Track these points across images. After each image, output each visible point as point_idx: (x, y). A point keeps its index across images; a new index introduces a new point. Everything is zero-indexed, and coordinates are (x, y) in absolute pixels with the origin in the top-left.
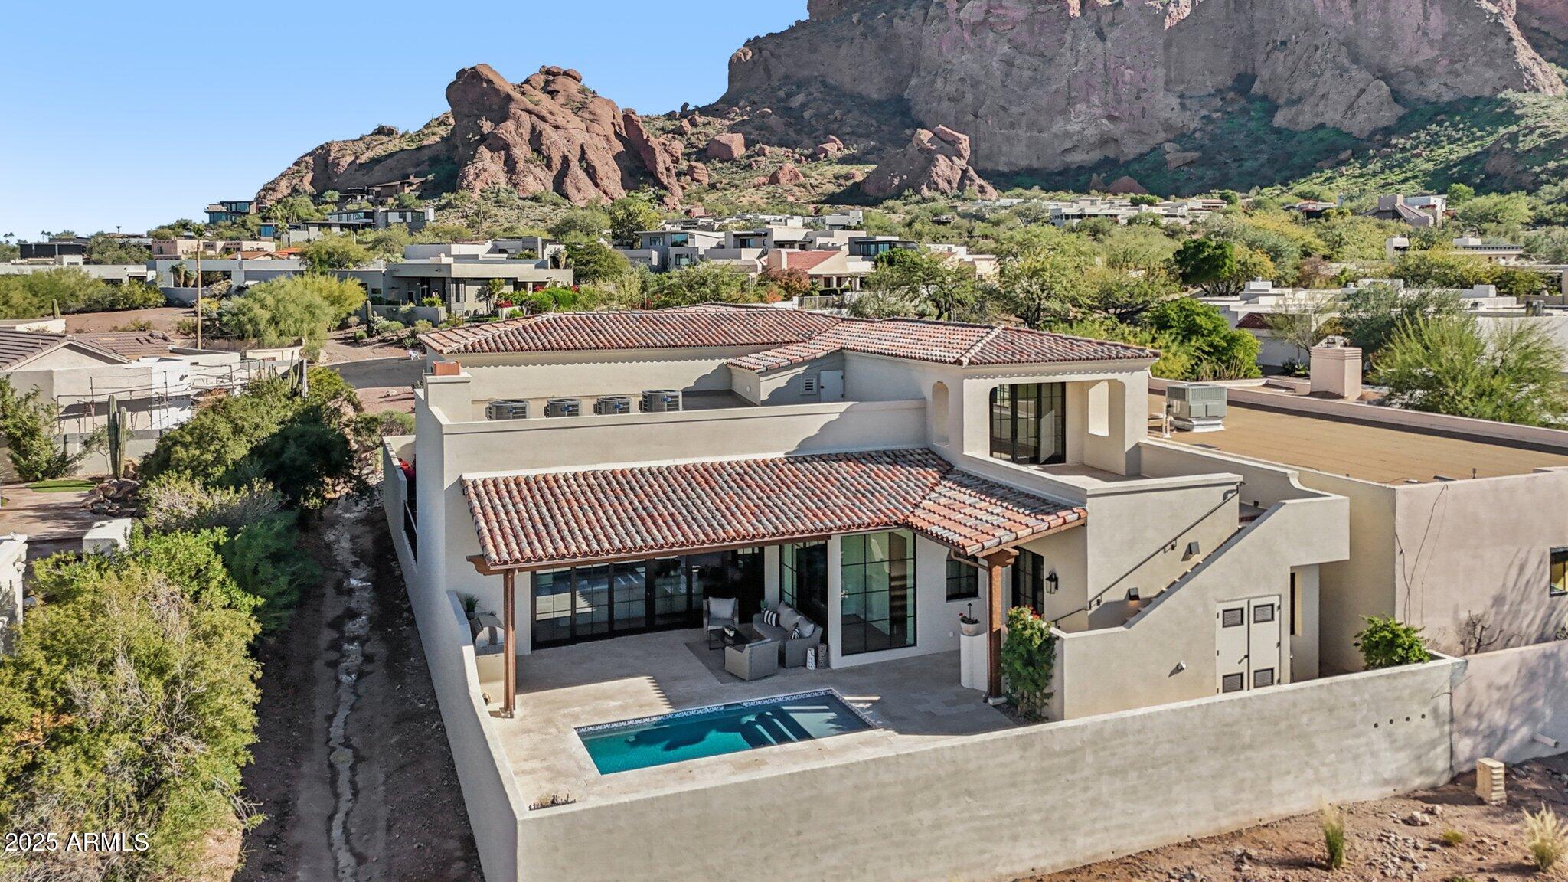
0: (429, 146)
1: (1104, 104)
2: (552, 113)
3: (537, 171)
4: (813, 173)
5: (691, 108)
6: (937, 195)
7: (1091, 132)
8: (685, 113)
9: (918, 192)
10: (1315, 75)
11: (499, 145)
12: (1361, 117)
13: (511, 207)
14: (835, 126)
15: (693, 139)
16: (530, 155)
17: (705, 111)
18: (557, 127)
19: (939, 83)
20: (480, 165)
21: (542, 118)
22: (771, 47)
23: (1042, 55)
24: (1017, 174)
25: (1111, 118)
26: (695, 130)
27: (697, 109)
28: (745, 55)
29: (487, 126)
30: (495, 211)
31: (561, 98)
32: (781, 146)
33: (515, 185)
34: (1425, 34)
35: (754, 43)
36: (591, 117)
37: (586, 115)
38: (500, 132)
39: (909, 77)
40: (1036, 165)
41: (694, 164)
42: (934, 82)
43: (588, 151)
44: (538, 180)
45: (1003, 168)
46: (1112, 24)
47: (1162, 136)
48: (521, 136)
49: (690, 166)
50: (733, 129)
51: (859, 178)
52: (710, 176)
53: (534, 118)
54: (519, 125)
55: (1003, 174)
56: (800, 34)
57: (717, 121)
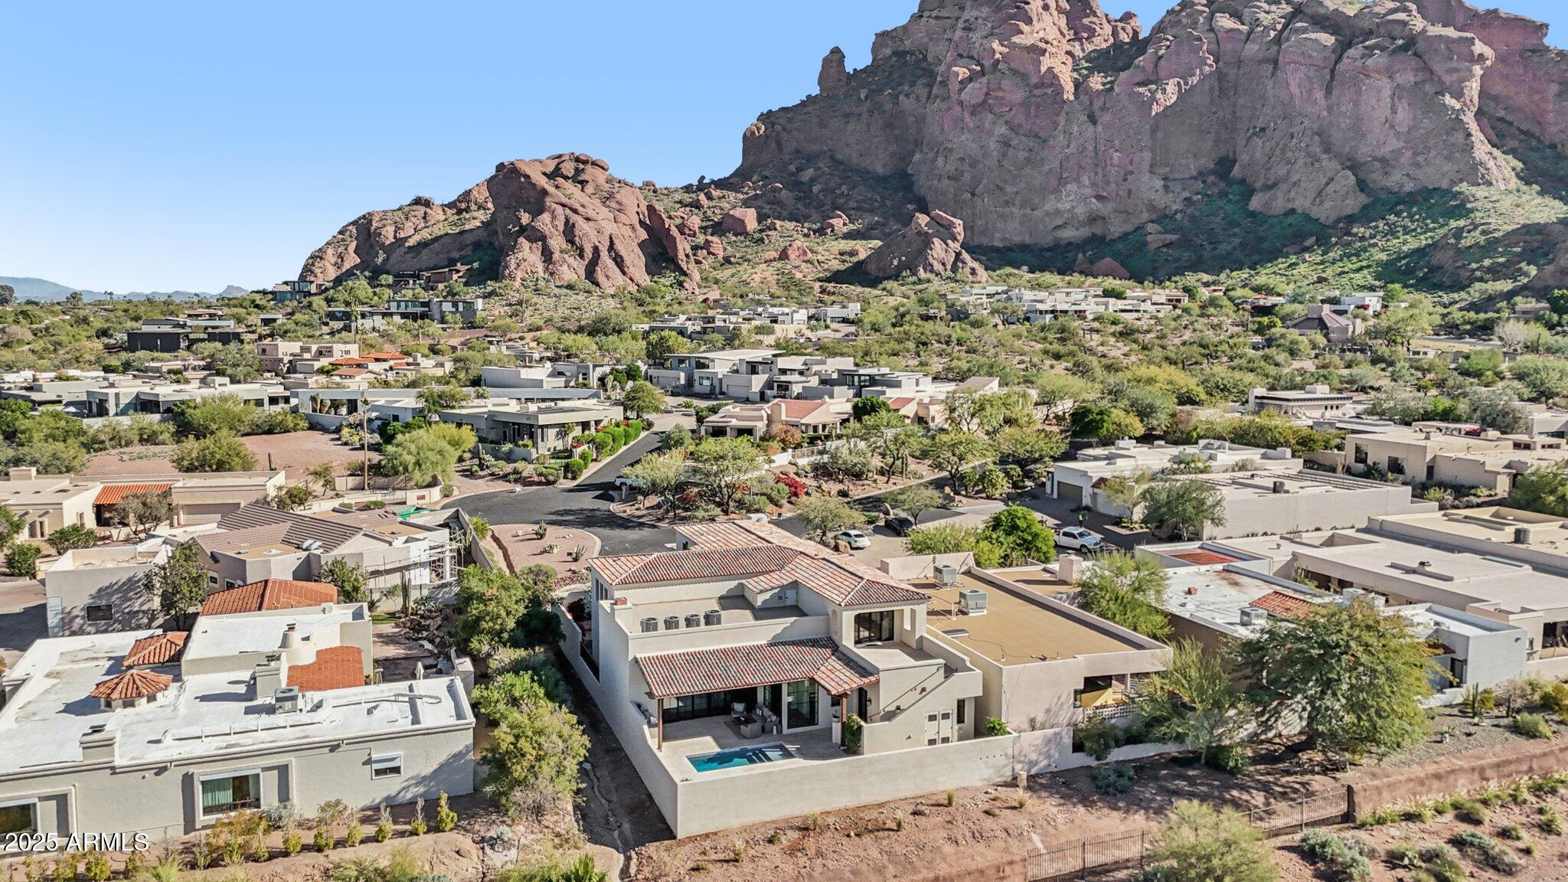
0: (471, 230)
1: (1093, 184)
2: (583, 206)
3: (571, 260)
4: (820, 249)
5: (706, 181)
6: (932, 276)
7: (1080, 211)
8: (702, 186)
9: (914, 273)
10: (1288, 162)
11: (538, 237)
12: (1328, 204)
13: (549, 295)
14: (841, 201)
15: (709, 213)
16: (565, 246)
17: (720, 184)
18: (588, 219)
19: (940, 161)
20: (520, 256)
21: (575, 211)
22: (782, 121)
23: (1037, 136)
24: (1010, 249)
25: (1099, 197)
26: (711, 204)
27: (713, 182)
28: (758, 129)
29: (525, 219)
30: (535, 299)
31: (590, 189)
32: (791, 220)
33: (552, 274)
34: (1392, 126)
35: (766, 118)
36: (618, 207)
37: (614, 205)
38: (537, 224)
39: (912, 154)
40: (1028, 240)
41: (710, 238)
42: (935, 159)
43: (616, 241)
44: (571, 269)
45: (997, 244)
46: (1103, 109)
47: (1146, 216)
48: (556, 227)
49: (707, 241)
50: (746, 204)
51: (862, 256)
52: (725, 249)
53: (568, 211)
54: (554, 218)
55: (997, 250)
56: (810, 109)
57: (732, 194)
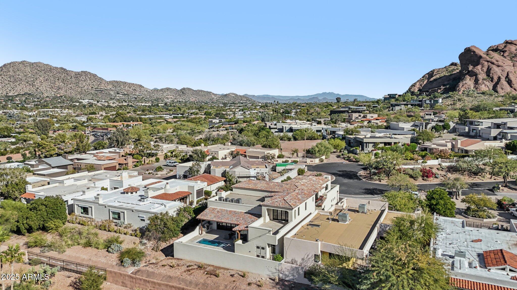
2: (497, 61)
3: (487, 83)
11: (473, 74)
13: (472, 97)
16: (485, 77)
18: (498, 66)
20: (464, 82)
21: (493, 63)
29: (471, 68)
30: (466, 98)
31: (506, 54)
33: (476, 89)
38: (475, 70)
43: (510, 74)
44: (487, 86)
53: (490, 64)
54: (483, 67)
